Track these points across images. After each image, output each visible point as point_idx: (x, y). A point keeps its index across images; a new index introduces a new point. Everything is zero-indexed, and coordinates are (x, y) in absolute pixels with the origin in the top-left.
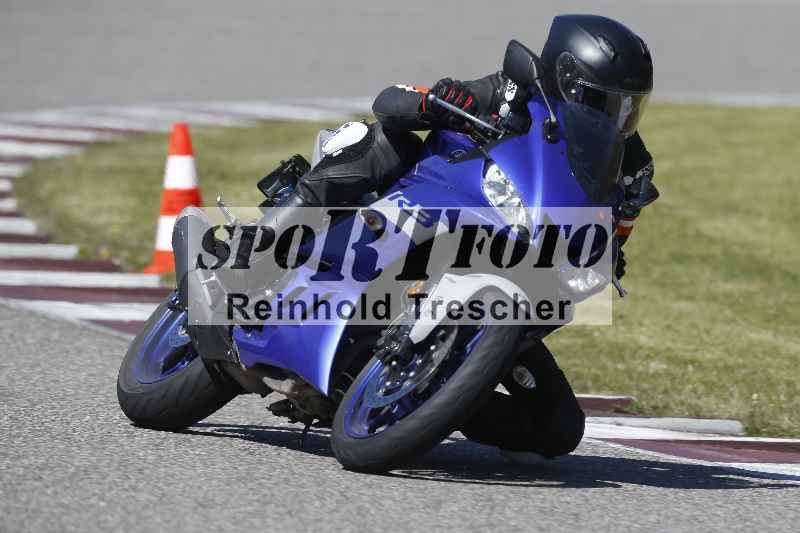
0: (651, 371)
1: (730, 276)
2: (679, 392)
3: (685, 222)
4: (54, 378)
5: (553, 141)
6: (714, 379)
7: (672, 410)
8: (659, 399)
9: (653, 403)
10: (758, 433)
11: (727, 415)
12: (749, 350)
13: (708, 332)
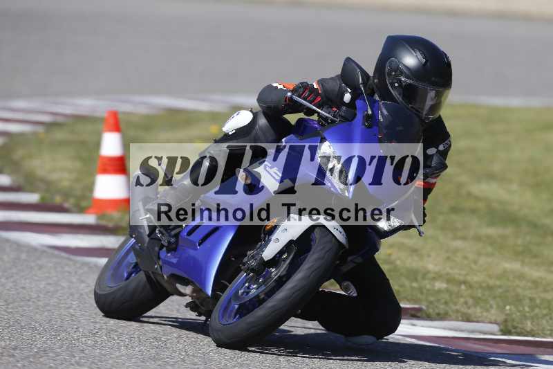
0: (436, 288)
1: (492, 223)
2: (455, 304)
3: (460, 186)
4: (23, 285)
5: (369, 127)
6: (480, 295)
7: (450, 316)
8: (442, 308)
9: (437, 311)
10: (509, 333)
11: (488, 320)
12: (504, 275)
13: (475, 262)
